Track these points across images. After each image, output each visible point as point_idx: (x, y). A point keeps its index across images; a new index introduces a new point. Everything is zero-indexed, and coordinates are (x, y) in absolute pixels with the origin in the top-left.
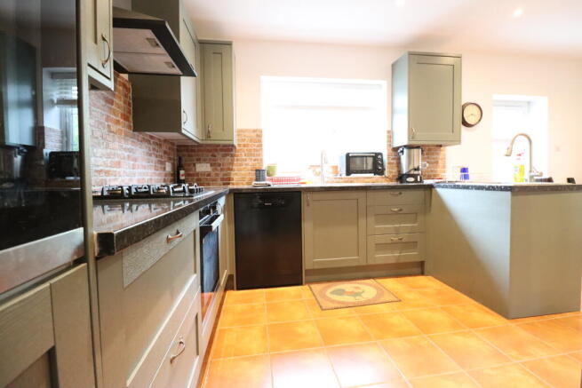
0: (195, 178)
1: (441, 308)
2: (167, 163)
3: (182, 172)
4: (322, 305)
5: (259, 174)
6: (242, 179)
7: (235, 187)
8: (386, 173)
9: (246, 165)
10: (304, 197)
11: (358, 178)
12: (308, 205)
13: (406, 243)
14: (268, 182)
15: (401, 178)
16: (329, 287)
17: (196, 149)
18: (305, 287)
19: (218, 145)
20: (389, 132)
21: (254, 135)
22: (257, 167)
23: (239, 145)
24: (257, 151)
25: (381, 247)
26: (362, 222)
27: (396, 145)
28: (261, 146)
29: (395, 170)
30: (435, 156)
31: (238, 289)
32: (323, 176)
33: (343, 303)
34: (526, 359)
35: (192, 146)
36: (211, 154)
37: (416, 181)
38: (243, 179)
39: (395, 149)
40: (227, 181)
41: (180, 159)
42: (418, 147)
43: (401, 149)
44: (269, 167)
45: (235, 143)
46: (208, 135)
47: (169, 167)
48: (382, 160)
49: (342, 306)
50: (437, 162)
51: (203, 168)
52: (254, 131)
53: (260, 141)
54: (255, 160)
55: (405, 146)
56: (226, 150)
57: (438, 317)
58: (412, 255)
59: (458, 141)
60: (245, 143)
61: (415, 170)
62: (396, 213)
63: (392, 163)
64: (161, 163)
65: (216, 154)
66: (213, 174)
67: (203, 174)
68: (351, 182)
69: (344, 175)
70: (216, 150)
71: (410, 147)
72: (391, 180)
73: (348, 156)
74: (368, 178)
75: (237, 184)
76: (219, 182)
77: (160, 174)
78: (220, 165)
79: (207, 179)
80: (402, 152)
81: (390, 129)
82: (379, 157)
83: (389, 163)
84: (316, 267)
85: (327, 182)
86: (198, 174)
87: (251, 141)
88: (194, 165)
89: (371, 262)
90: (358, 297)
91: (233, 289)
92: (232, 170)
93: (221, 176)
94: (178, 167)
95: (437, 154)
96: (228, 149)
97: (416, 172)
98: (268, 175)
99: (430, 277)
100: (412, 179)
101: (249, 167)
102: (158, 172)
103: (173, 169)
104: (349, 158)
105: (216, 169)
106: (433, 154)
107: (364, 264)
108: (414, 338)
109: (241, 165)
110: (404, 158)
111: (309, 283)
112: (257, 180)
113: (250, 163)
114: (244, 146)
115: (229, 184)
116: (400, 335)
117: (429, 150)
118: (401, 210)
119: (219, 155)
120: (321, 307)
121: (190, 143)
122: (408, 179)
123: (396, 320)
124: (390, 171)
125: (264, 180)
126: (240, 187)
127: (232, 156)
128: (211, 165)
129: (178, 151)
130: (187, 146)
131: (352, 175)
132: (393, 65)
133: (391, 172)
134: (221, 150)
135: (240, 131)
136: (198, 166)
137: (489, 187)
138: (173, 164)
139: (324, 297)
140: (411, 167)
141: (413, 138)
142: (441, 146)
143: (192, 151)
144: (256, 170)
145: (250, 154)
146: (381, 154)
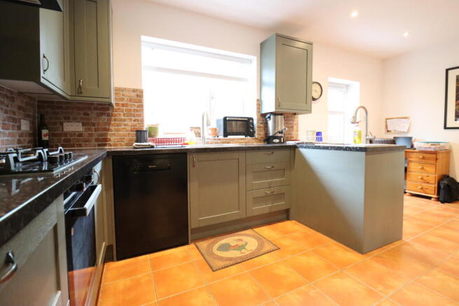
0: (63, 138)
1: (313, 250)
2: (23, 122)
3: (45, 132)
4: (212, 264)
5: (140, 135)
6: (120, 140)
7: (113, 148)
8: (256, 135)
9: (125, 125)
10: (189, 157)
11: (233, 139)
12: (194, 166)
13: (276, 195)
14: (151, 144)
15: (268, 139)
16: (214, 243)
17: (64, 106)
18: (192, 246)
19: (92, 104)
20: (258, 100)
21: (133, 94)
22: (138, 127)
23: (117, 104)
24: (137, 111)
25: (258, 200)
26: (242, 178)
27: (264, 112)
28: (142, 106)
29: (262, 133)
30: (291, 122)
31: (119, 259)
32: (204, 138)
33: (231, 259)
34: (391, 292)
35: (58, 102)
36: (82, 112)
37: (280, 142)
38: (122, 140)
39: (264, 115)
40: (103, 141)
41: (42, 117)
42: (281, 114)
43: (269, 115)
44: (150, 128)
45: (113, 102)
46: (79, 91)
47: (25, 126)
48: (253, 124)
49: (231, 263)
50: (293, 127)
51: (73, 127)
52: (134, 91)
53: (141, 101)
54: (134, 121)
55: (272, 113)
56: (101, 109)
57: (313, 261)
58: (281, 205)
59: (309, 111)
60: (124, 102)
61: (280, 133)
62: (269, 170)
63: (261, 127)
64: (14, 120)
65: (89, 112)
66: (86, 134)
67: (73, 134)
68: (228, 143)
69: (221, 137)
70: (90, 109)
71: (275, 114)
72: (260, 141)
73: (225, 119)
74: (242, 139)
75: (115, 145)
76: (93, 142)
77: (11, 135)
78: (94, 125)
79: (78, 140)
80: (269, 117)
81: (259, 98)
82: (251, 121)
83: (259, 127)
84: (202, 225)
85: (208, 143)
86: (66, 134)
87: (130, 100)
88: (62, 124)
89: (250, 214)
90: (243, 251)
91: (112, 260)
92: (109, 130)
93: (95, 136)
94: (39, 125)
95: (293, 120)
96: (105, 108)
97: (279, 135)
98: (150, 136)
99: (294, 221)
100: (277, 141)
101: (128, 128)
102: (7, 132)
103: (32, 127)
104: (226, 121)
105: (89, 129)
106: (289, 120)
107: (244, 216)
108: (303, 288)
109: (118, 125)
110: (270, 123)
111: (195, 240)
112: (137, 141)
113: (130, 123)
114: (123, 105)
115: (105, 145)
116: (291, 287)
117: (287, 117)
118: (273, 167)
119: (93, 114)
120: (211, 267)
121: (56, 99)
122: (274, 141)
123: (282, 270)
124: (259, 133)
125: (146, 141)
126: (119, 148)
127: (108, 115)
128: (83, 125)
129: (39, 107)
130: (52, 102)
131: (229, 137)
132: (262, 45)
133: (260, 135)
134: (96, 109)
135: (118, 90)
136: (65, 124)
137: (346, 148)
138: (32, 123)
139: (212, 254)
140: (276, 131)
141: (279, 106)
142: (295, 114)
143: (58, 108)
144: (137, 131)
145: (129, 114)
146: (252, 119)
